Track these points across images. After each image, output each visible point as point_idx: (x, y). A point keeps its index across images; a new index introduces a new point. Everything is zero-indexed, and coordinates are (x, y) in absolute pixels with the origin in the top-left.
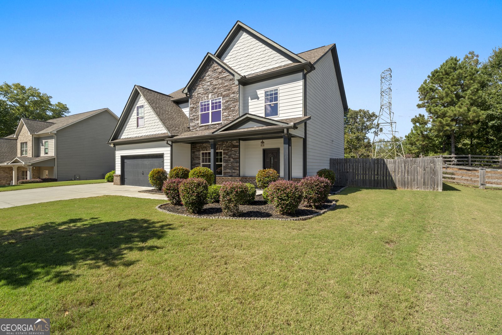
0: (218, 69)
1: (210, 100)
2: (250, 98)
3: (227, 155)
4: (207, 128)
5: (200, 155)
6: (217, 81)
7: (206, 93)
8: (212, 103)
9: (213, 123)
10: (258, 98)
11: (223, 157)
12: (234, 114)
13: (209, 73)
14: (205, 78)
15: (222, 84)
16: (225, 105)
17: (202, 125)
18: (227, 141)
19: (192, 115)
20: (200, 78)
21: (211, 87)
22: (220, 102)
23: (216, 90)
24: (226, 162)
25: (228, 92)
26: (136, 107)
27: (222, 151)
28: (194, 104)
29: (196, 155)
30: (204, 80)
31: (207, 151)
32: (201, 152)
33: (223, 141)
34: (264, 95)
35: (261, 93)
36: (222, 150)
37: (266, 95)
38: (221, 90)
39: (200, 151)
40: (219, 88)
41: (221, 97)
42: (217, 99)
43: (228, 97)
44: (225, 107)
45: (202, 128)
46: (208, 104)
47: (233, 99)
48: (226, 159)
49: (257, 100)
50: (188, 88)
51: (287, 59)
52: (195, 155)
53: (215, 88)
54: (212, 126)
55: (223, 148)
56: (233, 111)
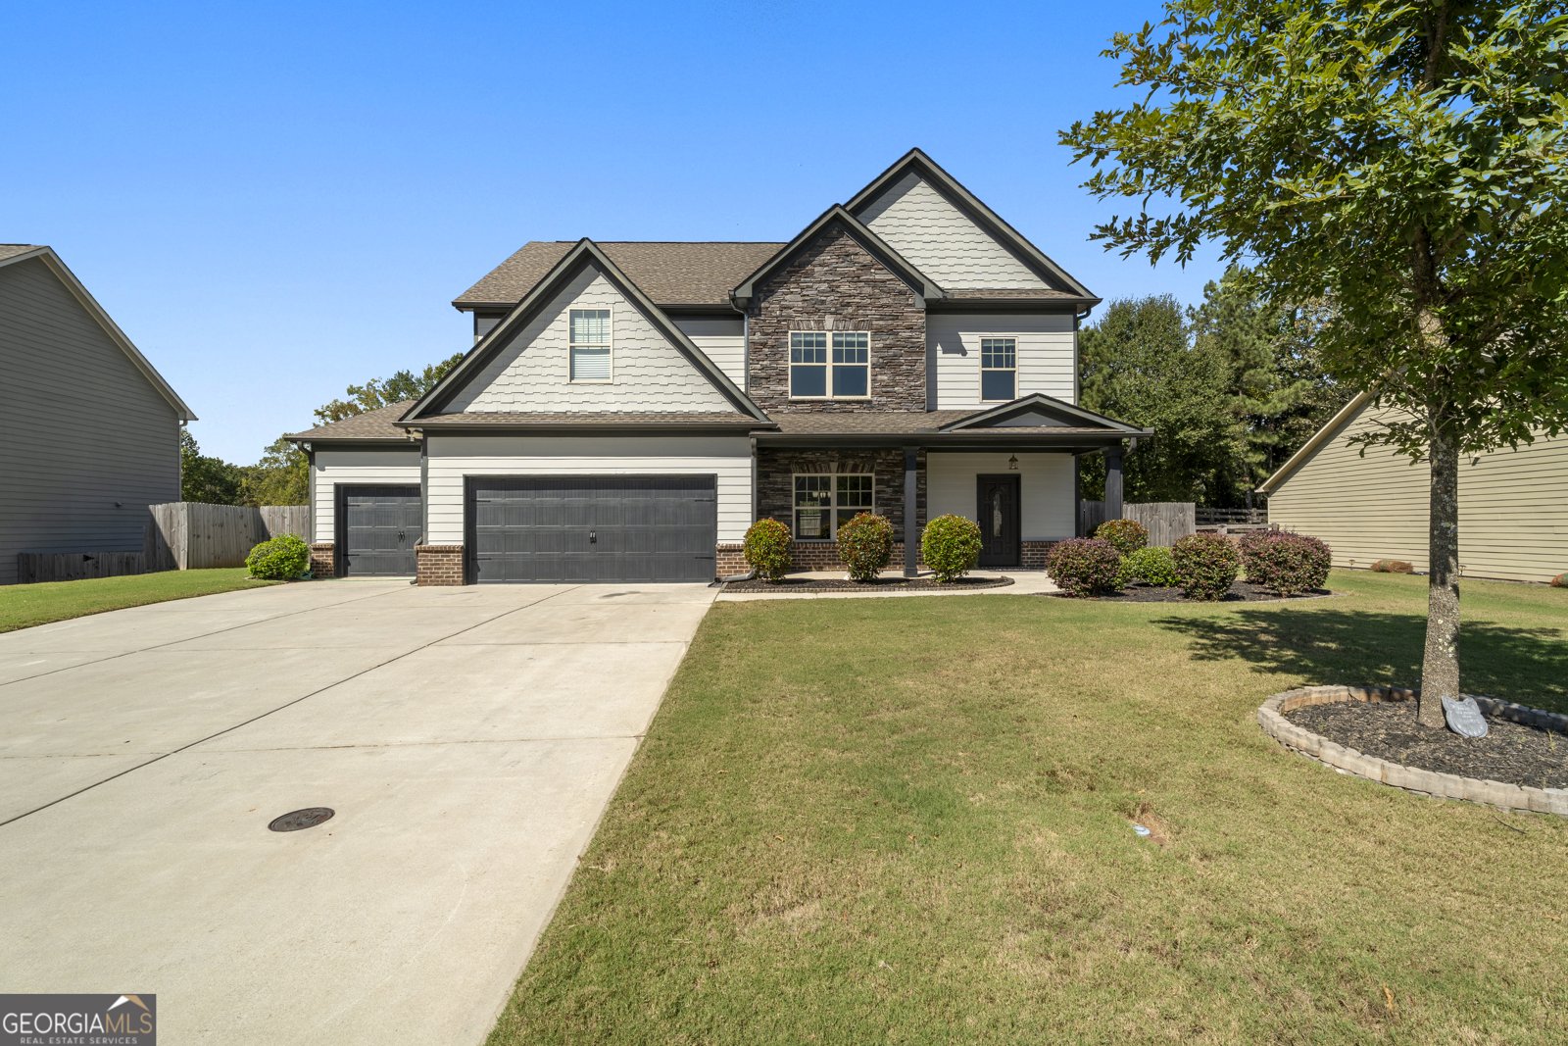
0: (856, 254)
1: (829, 335)
2: (939, 348)
3: (889, 487)
4: (818, 407)
5: (790, 484)
6: (853, 285)
7: (815, 309)
8: (835, 344)
9: (837, 398)
10: (964, 353)
11: (873, 491)
12: (913, 384)
13: (824, 257)
14: (810, 267)
15: (870, 296)
16: (882, 355)
17: (795, 398)
18: (889, 451)
19: (758, 366)
20: (792, 266)
21: (832, 298)
22: (865, 344)
23: (850, 310)
24: (886, 505)
25: (890, 322)
26: (567, 310)
27: (873, 475)
28: (767, 334)
29: (775, 483)
30: (808, 275)
31: (816, 472)
32: (794, 475)
33: (877, 451)
34: (979, 346)
35: (972, 340)
36: (871, 471)
37: (986, 348)
38: (868, 312)
39: (790, 472)
40: (859, 306)
41: (869, 333)
42: (853, 335)
43: (891, 337)
44: (881, 360)
45: (800, 407)
46: (823, 344)
47: (911, 345)
48: (886, 496)
49: (960, 355)
50: (754, 285)
51: (1036, 278)
52: (770, 483)
53: (848, 304)
54: (837, 406)
55: (876, 468)
56: (909, 373)
